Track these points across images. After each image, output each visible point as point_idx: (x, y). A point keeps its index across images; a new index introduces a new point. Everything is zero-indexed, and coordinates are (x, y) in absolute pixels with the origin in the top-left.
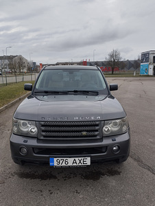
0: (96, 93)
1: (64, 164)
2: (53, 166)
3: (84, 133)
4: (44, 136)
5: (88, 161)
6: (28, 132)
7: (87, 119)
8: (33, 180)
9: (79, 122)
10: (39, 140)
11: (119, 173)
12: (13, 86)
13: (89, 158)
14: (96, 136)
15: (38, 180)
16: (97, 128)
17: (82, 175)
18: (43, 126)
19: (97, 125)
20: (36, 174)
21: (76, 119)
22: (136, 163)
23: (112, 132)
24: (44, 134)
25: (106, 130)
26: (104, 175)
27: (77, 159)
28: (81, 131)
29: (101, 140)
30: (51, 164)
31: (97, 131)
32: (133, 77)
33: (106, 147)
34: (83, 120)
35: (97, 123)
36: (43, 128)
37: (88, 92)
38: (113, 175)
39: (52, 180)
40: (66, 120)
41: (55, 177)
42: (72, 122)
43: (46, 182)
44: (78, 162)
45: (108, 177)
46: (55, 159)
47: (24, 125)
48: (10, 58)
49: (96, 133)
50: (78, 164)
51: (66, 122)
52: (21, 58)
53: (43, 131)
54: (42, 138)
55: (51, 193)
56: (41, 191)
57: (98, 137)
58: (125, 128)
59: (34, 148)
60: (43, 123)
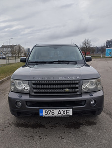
0: (75, 63)
1: (51, 115)
2: (42, 116)
3: (67, 90)
4: (35, 93)
5: (70, 112)
6: (22, 90)
7: (69, 78)
8: (26, 128)
9: (63, 81)
10: (31, 96)
11: (95, 124)
12: (14, 65)
13: (71, 110)
14: (76, 92)
15: (30, 128)
16: (77, 86)
17: (65, 125)
18: (34, 84)
19: (77, 84)
20: (29, 124)
21: (60, 78)
22: (108, 117)
23: (89, 89)
24: (35, 90)
25: (85, 87)
26: (83, 125)
27: (61, 110)
28: (64, 88)
29: (81, 95)
30: (40, 114)
31: (77, 88)
32: (101, 58)
33: (85, 101)
34: (66, 79)
35: (77, 82)
36: (34, 86)
37: (69, 62)
38: (90, 125)
39: (41, 129)
40: (52, 79)
41: (44, 127)
42: (57, 81)
43: (36, 130)
44: (62, 113)
45: (86, 127)
46: (44, 110)
47: (19, 84)
48: (12, 47)
49: (77, 90)
50: (62, 114)
51: (52, 81)
52: (19, 47)
53: (34, 88)
54: (33, 94)
55: (41, 139)
56: (33, 137)
57: (78, 93)
58: (99, 87)
59: (27, 102)
60: (34, 82)
